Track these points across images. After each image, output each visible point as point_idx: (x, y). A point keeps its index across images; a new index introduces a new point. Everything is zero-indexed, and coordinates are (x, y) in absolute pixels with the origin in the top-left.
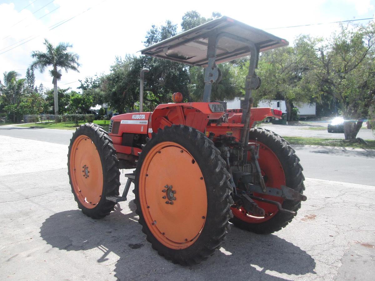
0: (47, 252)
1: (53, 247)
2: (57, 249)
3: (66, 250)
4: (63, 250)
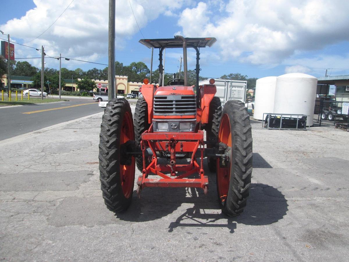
0: (281, 187)
1: (277, 189)
2: (275, 187)
3: (269, 185)
4: (271, 186)
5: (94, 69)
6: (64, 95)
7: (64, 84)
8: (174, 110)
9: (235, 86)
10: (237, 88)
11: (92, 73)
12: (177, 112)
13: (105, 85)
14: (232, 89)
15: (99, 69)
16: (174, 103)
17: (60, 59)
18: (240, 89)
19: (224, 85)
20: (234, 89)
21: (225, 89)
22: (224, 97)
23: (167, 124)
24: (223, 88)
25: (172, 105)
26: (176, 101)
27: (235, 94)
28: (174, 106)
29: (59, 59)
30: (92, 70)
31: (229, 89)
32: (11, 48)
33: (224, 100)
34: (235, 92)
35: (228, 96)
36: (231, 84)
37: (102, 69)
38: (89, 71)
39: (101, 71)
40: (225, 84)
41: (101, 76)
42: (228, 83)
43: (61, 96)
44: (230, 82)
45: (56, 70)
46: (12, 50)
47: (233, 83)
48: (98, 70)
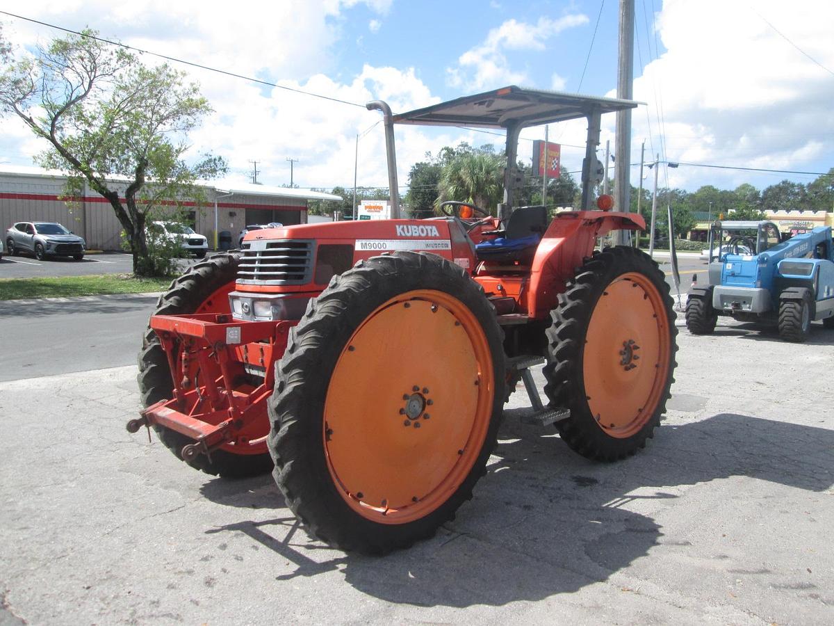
5: (783, 182)
6: (685, 249)
7: (693, 224)
11: (777, 194)
13: (800, 222)
15: (797, 183)
17: (657, 166)
29: (654, 167)
30: (777, 187)
32: (553, 153)
37: (805, 183)
38: (770, 189)
39: (801, 187)
41: (803, 201)
43: (679, 254)
45: (685, 191)
46: (555, 155)
48: (793, 185)
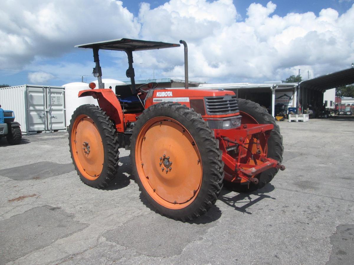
8: (229, 108)
9: (54, 93)
10: (55, 94)
12: (232, 110)
14: (51, 95)
16: (228, 102)
18: (59, 95)
19: (42, 91)
20: (52, 95)
21: (44, 96)
22: (44, 105)
23: (229, 122)
24: (42, 95)
25: (227, 104)
26: (230, 101)
27: (54, 101)
28: (229, 105)
31: (48, 95)
33: (44, 108)
34: (54, 99)
35: (48, 103)
36: (50, 90)
40: (44, 90)
42: (46, 89)
44: (48, 88)
47: (51, 89)
